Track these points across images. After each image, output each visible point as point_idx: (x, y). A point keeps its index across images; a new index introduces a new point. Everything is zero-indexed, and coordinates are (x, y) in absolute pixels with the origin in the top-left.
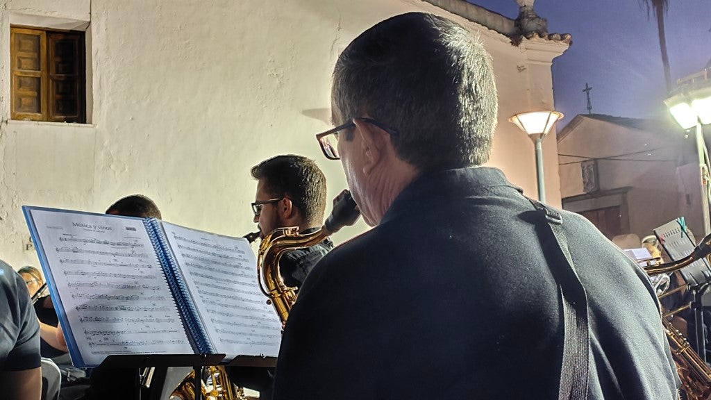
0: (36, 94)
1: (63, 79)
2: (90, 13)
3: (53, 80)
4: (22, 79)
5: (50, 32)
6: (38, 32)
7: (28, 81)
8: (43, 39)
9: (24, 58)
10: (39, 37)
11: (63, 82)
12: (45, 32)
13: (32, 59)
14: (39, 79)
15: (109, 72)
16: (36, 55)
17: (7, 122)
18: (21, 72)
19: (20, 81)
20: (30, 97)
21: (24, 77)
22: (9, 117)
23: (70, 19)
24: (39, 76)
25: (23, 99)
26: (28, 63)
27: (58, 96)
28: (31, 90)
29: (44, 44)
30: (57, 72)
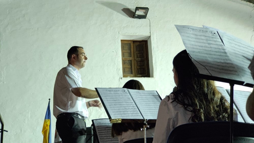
0: (130, 67)
1: (140, 60)
2: (150, 33)
3: (136, 61)
4: (125, 61)
5: (134, 42)
6: (130, 42)
7: (127, 62)
8: (132, 44)
9: (125, 53)
10: (130, 44)
11: (140, 61)
12: (132, 42)
13: (128, 53)
14: (131, 61)
15: (159, 56)
16: (129, 51)
17: (121, 78)
18: (125, 58)
19: (124, 62)
20: (128, 68)
21: (126, 60)
22: (122, 76)
23: (142, 36)
24: (131, 59)
25: (126, 69)
26: (126, 55)
27: (138, 67)
28: (128, 65)
29: (132, 46)
30: (137, 57)
